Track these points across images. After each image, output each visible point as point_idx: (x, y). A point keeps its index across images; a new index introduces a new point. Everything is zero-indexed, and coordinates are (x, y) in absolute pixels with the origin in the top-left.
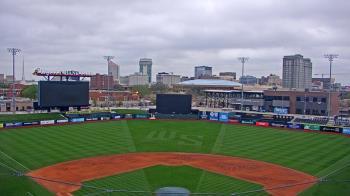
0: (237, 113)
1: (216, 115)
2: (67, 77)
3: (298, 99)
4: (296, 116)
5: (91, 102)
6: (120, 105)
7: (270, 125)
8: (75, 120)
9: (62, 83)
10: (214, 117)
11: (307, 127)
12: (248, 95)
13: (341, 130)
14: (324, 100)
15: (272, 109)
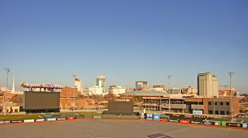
0: (166, 114)
1: (151, 116)
2: (45, 88)
3: (210, 103)
4: (208, 116)
5: (61, 106)
6: (82, 108)
7: (190, 122)
8: (49, 120)
9: (41, 92)
10: (150, 117)
11: (216, 124)
12: (173, 101)
13: (241, 125)
14: (228, 104)
15: (191, 111)
